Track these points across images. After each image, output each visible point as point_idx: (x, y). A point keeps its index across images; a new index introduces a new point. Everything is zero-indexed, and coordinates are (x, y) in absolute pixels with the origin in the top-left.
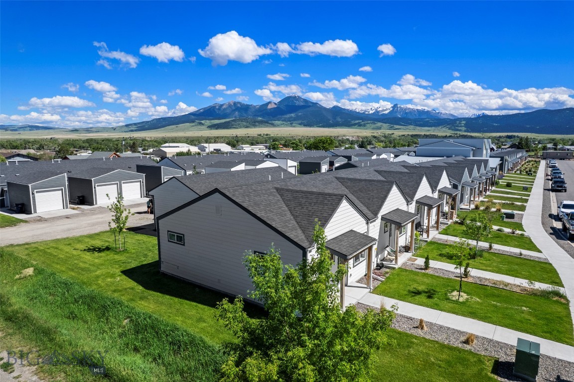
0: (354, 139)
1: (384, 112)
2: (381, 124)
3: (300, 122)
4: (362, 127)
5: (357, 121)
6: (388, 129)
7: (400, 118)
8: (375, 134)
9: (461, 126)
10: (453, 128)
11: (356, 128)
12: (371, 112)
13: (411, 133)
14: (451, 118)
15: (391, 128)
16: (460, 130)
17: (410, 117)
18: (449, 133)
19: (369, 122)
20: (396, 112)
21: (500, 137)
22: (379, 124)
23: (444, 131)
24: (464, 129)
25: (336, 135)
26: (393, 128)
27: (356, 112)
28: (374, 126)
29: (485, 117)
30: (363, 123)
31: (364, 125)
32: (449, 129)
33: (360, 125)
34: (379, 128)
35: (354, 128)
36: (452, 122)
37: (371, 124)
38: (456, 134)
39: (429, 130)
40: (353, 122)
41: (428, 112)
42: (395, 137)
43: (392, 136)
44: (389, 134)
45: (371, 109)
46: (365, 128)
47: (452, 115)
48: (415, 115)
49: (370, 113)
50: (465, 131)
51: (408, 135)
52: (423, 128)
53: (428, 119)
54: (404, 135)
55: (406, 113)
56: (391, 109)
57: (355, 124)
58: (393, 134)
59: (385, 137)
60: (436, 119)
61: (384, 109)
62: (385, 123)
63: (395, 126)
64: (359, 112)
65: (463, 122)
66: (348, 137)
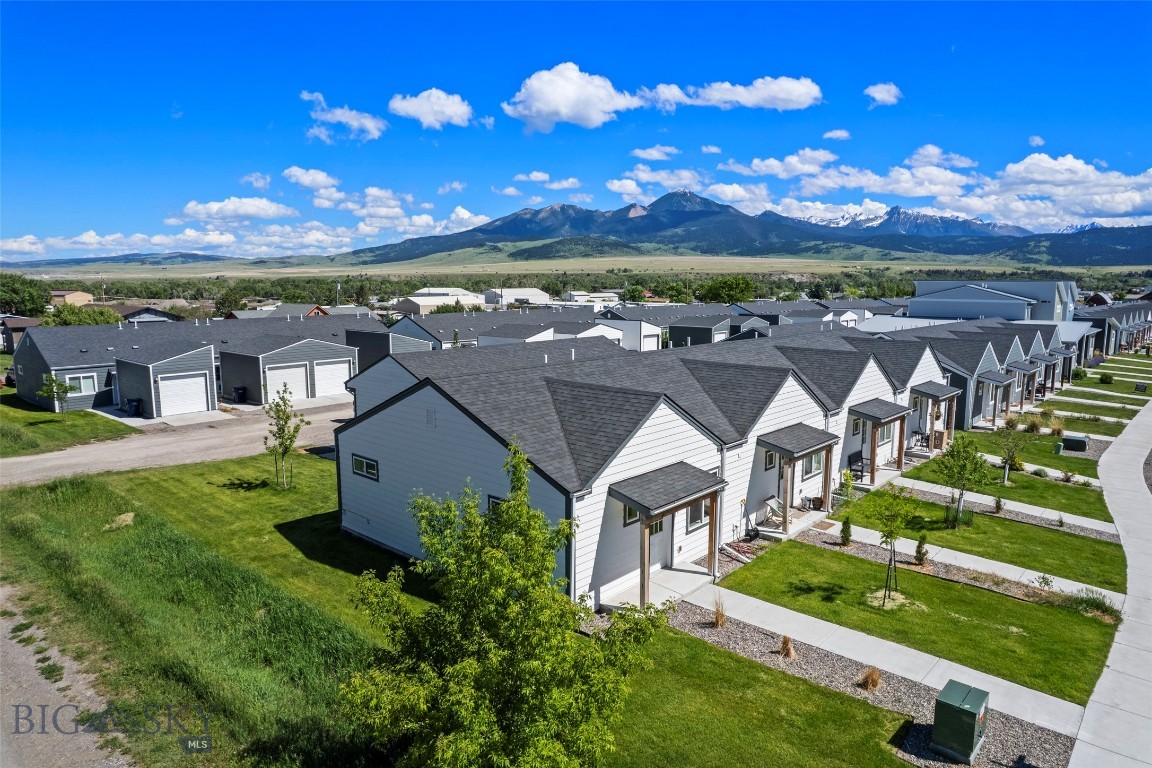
0: (804, 279)
1: (870, 224)
2: (864, 248)
3: (693, 244)
4: (822, 255)
5: (813, 243)
6: (877, 259)
7: (904, 236)
8: (850, 270)
9: (1039, 253)
10: (1021, 256)
11: (810, 258)
12: (842, 224)
13: (926, 268)
14: (1018, 235)
15: (885, 257)
16: (1037, 261)
17: (927, 234)
18: (1009, 266)
19: (838, 244)
20: (896, 223)
21: (1130, 275)
22: (859, 249)
23: (1000, 264)
24: (1045, 257)
25: (766, 271)
26: (888, 257)
27: (810, 223)
28: (846, 252)
29: (1096, 231)
30: (824, 246)
31: (828, 251)
32: (1012, 258)
33: (817, 251)
34: (860, 257)
35: (804, 258)
36: (1019, 244)
37: (841, 249)
38: (1028, 269)
39: (966, 262)
40: (804, 245)
41: (965, 222)
42: (893, 275)
43: (887, 273)
44: (879, 269)
45: (843, 217)
46: (829, 256)
47: (1019, 229)
48: (937, 229)
49: (840, 226)
50: (1048, 263)
51: (920, 271)
52: (953, 257)
53: (964, 239)
54: (911, 272)
55: (918, 226)
56: (886, 217)
57: (807, 250)
58: (888, 269)
59: (870, 275)
60: (981, 238)
61: (871, 217)
62: (872, 246)
63: (893, 252)
64: (816, 225)
65: (1044, 244)
66: (791, 276)
